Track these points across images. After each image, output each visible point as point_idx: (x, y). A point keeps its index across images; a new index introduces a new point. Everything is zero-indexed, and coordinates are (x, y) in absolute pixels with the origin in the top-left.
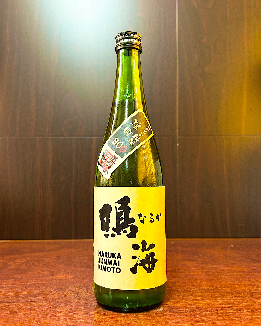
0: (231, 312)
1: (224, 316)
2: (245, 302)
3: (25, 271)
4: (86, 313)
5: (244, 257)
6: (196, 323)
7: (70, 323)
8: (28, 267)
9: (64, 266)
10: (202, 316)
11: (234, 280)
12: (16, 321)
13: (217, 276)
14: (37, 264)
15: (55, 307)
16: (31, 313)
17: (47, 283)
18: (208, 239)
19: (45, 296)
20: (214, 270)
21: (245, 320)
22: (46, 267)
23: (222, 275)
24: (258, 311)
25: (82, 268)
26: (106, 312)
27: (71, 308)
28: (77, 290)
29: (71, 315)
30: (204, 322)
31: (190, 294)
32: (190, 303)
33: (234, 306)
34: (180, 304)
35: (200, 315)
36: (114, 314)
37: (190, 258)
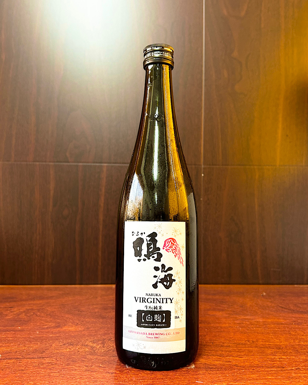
0: (274, 370)
1: (266, 374)
2: (287, 358)
3: (26, 321)
4: (106, 371)
5: (280, 307)
6: (235, 382)
7: (88, 383)
8: (29, 317)
9: (71, 316)
10: (241, 374)
11: (272, 333)
12: (24, 381)
13: (253, 328)
14: (39, 314)
15: (68, 365)
16: (40, 371)
17: (53, 336)
18: (236, 286)
19: (54, 351)
20: (247, 322)
21: (290, 379)
22: (50, 317)
23: (258, 327)
24: (304, 369)
25: (92, 318)
26: (129, 370)
27: (87, 365)
28: (91, 344)
29: (88, 373)
30: (244, 381)
31: (224, 349)
32: (225, 359)
33: (275, 363)
34: (213, 360)
35: (238, 374)
36: (138, 372)
37: (219, 308)
